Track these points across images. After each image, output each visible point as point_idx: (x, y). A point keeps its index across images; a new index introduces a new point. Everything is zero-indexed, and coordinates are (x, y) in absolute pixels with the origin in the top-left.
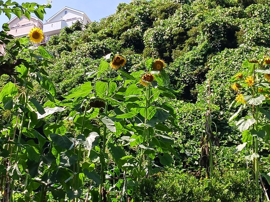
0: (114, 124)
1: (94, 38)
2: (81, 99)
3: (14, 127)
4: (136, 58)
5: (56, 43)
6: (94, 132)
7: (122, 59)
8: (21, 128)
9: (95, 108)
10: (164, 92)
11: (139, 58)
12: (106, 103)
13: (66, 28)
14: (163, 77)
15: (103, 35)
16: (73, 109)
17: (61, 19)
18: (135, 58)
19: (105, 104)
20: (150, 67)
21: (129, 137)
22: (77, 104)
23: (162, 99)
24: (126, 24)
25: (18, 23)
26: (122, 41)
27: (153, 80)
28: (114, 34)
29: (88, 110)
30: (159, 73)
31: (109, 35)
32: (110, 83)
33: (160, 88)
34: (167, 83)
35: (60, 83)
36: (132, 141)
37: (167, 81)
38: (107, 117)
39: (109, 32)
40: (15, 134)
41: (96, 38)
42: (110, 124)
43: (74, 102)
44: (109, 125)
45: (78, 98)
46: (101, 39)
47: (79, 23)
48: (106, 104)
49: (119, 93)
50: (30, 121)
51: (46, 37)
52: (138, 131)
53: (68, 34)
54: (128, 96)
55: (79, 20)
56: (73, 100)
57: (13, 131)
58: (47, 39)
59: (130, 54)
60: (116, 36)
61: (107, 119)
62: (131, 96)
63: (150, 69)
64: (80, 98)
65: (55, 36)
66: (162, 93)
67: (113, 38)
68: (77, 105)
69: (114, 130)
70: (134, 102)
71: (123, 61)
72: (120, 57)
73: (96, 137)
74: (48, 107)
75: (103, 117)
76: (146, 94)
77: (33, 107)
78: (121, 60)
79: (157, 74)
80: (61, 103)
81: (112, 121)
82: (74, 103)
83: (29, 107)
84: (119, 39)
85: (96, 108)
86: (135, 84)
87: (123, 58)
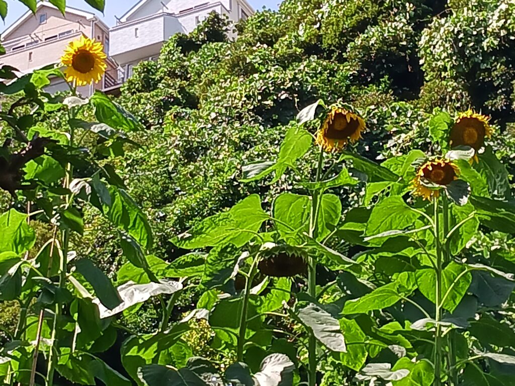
0: (338, 328)
1: (265, 61)
2: (230, 253)
3: (29, 349)
4: (399, 114)
5: (149, 84)
6: (276, 355)
7: (351, 119)
8: (51, 354)
9: (276, 278)
10: (494, 214)
11: (409, 115)
12: (310, 259)
13: (180, 38)
14: (486, 168)
15: (291, 51)
16: (208, 285)
17: (161, 11)
18: (394, 114)
19: (308, 264)
20: (442, 138)
21: (389, 365)
22: (219, 268)
23: (488, 239)
24: (361, 9)
25: (35, 32)
26: (351, 66)
27: (456, 178)
28: (325, 46)
29: (254, 284)
30: (472, 155)
31: (311, 48)
32: (319, 196)
33: (478, 203)
34: (501, 186)
35: (169, 208)
36: (399, 378)
37: (501, 181)
38: (315, 306)
39: (310, 40)
40: (34, 372)
41: (271, 61)
42: (324, 326)
43: (210, 261)
44: (323, 331)
45: (223, 250)
46: (285, 62)
47: (219, 19)
48: (311, 264)
49: (350, 226)
50: (78, 330)
51: (119, 68)
52: (416, 345)
53: (185, 56)
54: (379, 235)
55: (218, 10)
56: (205, 256)
57: (27, 361)
58: (123, 73)
59: (378, 105)
60: (333, 51)
61: (316, 313)
62: (386, 234)
63: (445, 144)
64: (229, 250)
65: (146, 63)
66: (486, 218)
67: (325, 59)
68: (219, 271)
69: (339, 344)
70: (399, 253)
71: (355, 124)
72: (345, 113)
73: (285, 368)
74: (131, 282)
75: (303, 306)
76: (435, 226)
77: (85, 286)
78: (349, 121)
79: (467, 159)
80: (169, 267)
81: (332, 318)
82: (211, 264)
83: (74, 287)
84: (341, 60)
85: (279, 277)
86: (398, 194)
87: (354, 116)
